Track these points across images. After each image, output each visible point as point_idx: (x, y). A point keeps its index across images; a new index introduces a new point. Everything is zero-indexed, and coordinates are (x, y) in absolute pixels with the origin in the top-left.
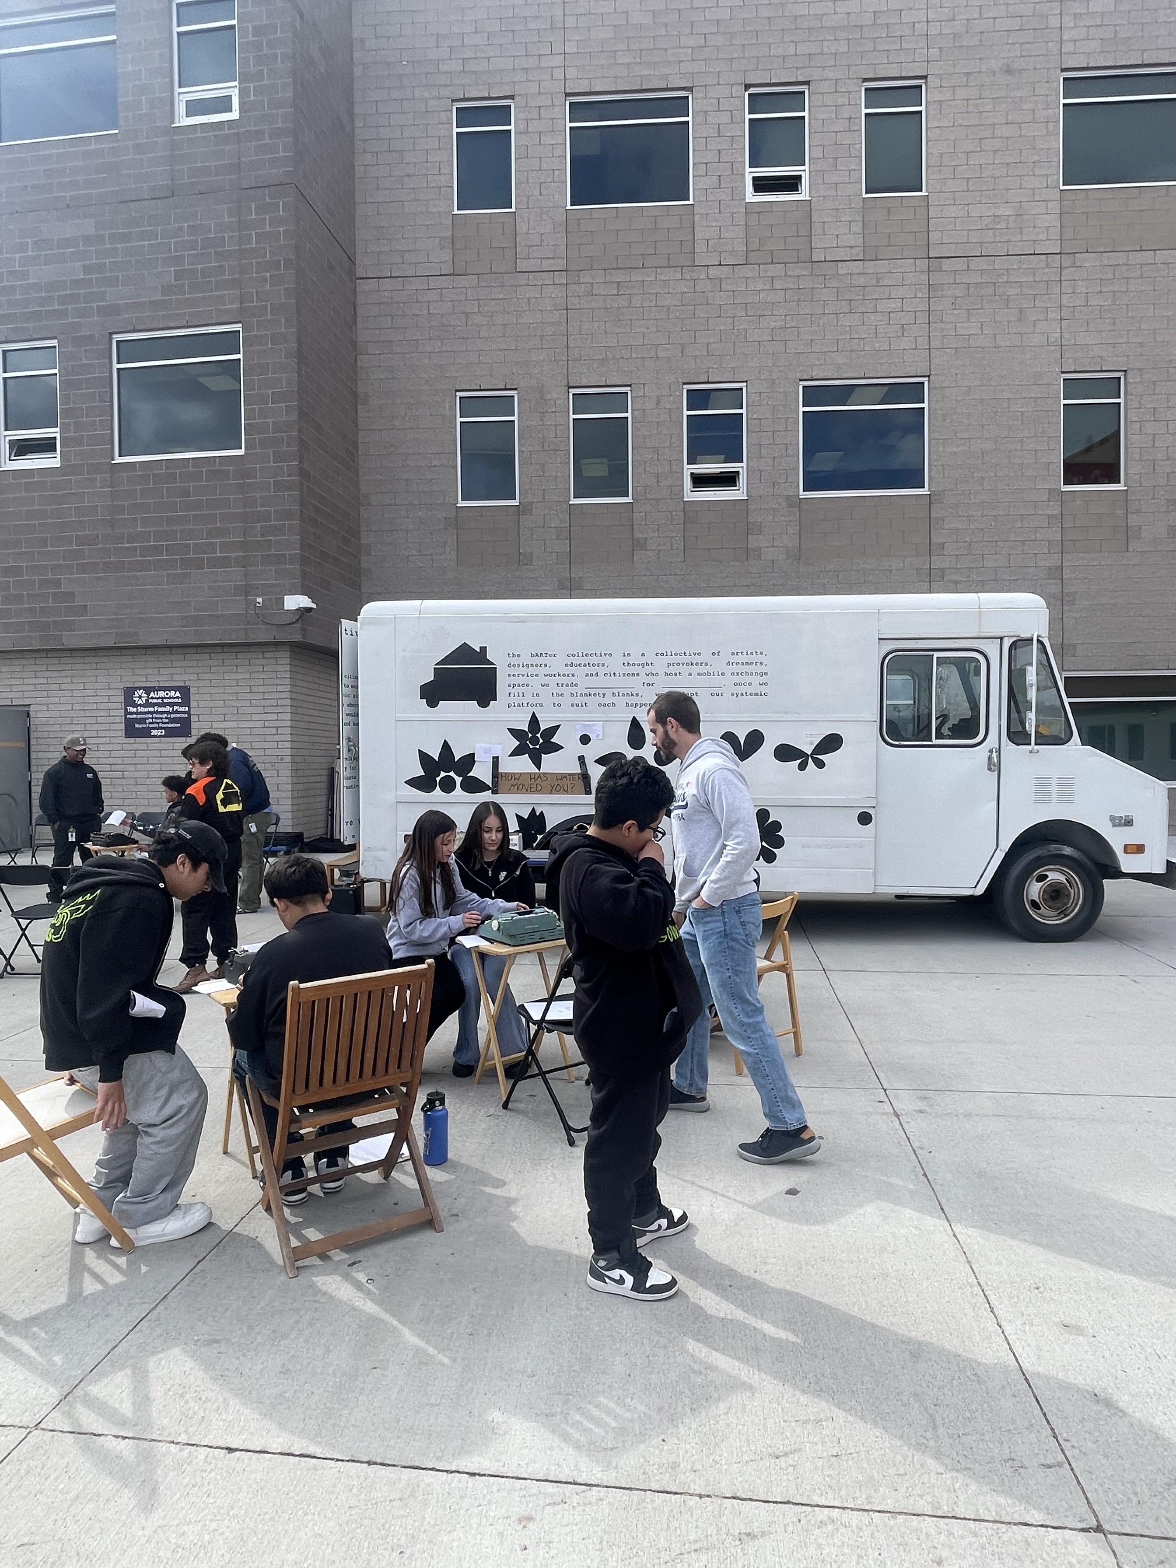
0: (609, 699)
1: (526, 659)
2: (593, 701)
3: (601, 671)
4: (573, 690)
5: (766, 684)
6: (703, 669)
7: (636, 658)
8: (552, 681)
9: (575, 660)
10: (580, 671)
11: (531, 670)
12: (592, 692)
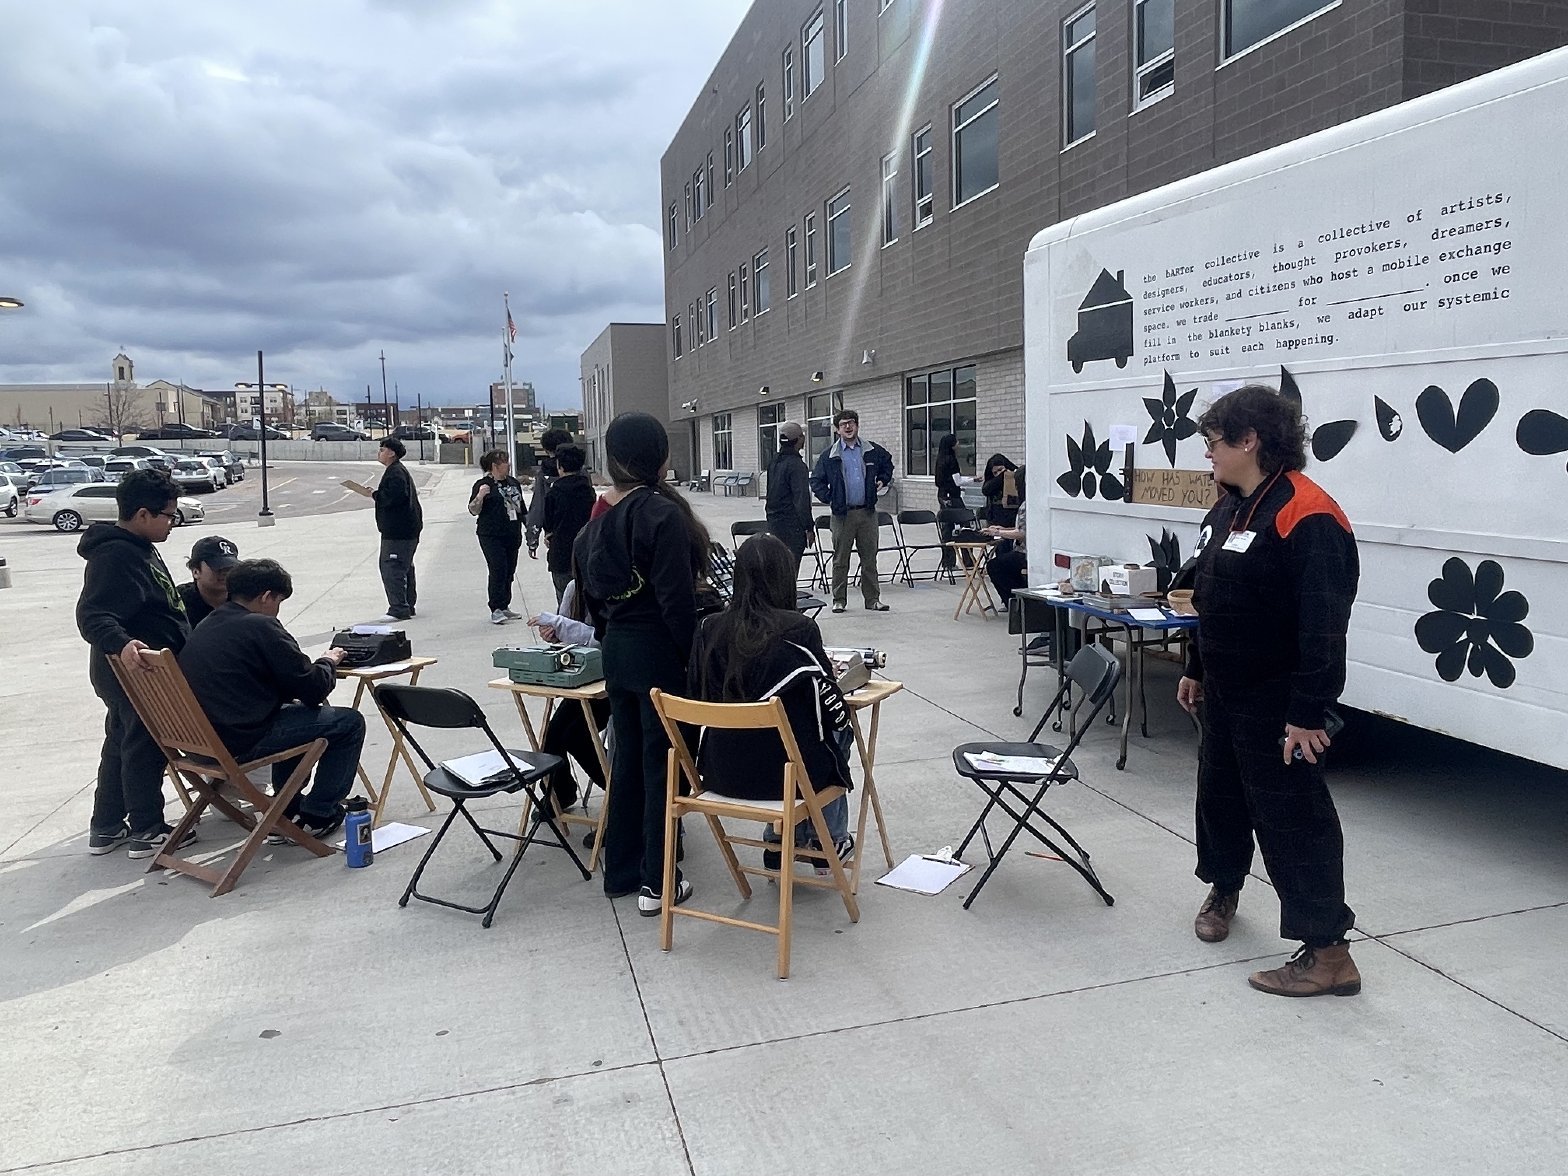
0: (1256, 337)
1: (1162, 283)
2: (1236, 342)
3: (1244, 285)
4: (1212, 325)
5: (1505, 270)
6: (1391, 256)
7: (1292, 255)
8: (1188, 314)
9: (1216, 273)
10: (1219, 291)
11: (1169, 299)
12: (1236, 325)
